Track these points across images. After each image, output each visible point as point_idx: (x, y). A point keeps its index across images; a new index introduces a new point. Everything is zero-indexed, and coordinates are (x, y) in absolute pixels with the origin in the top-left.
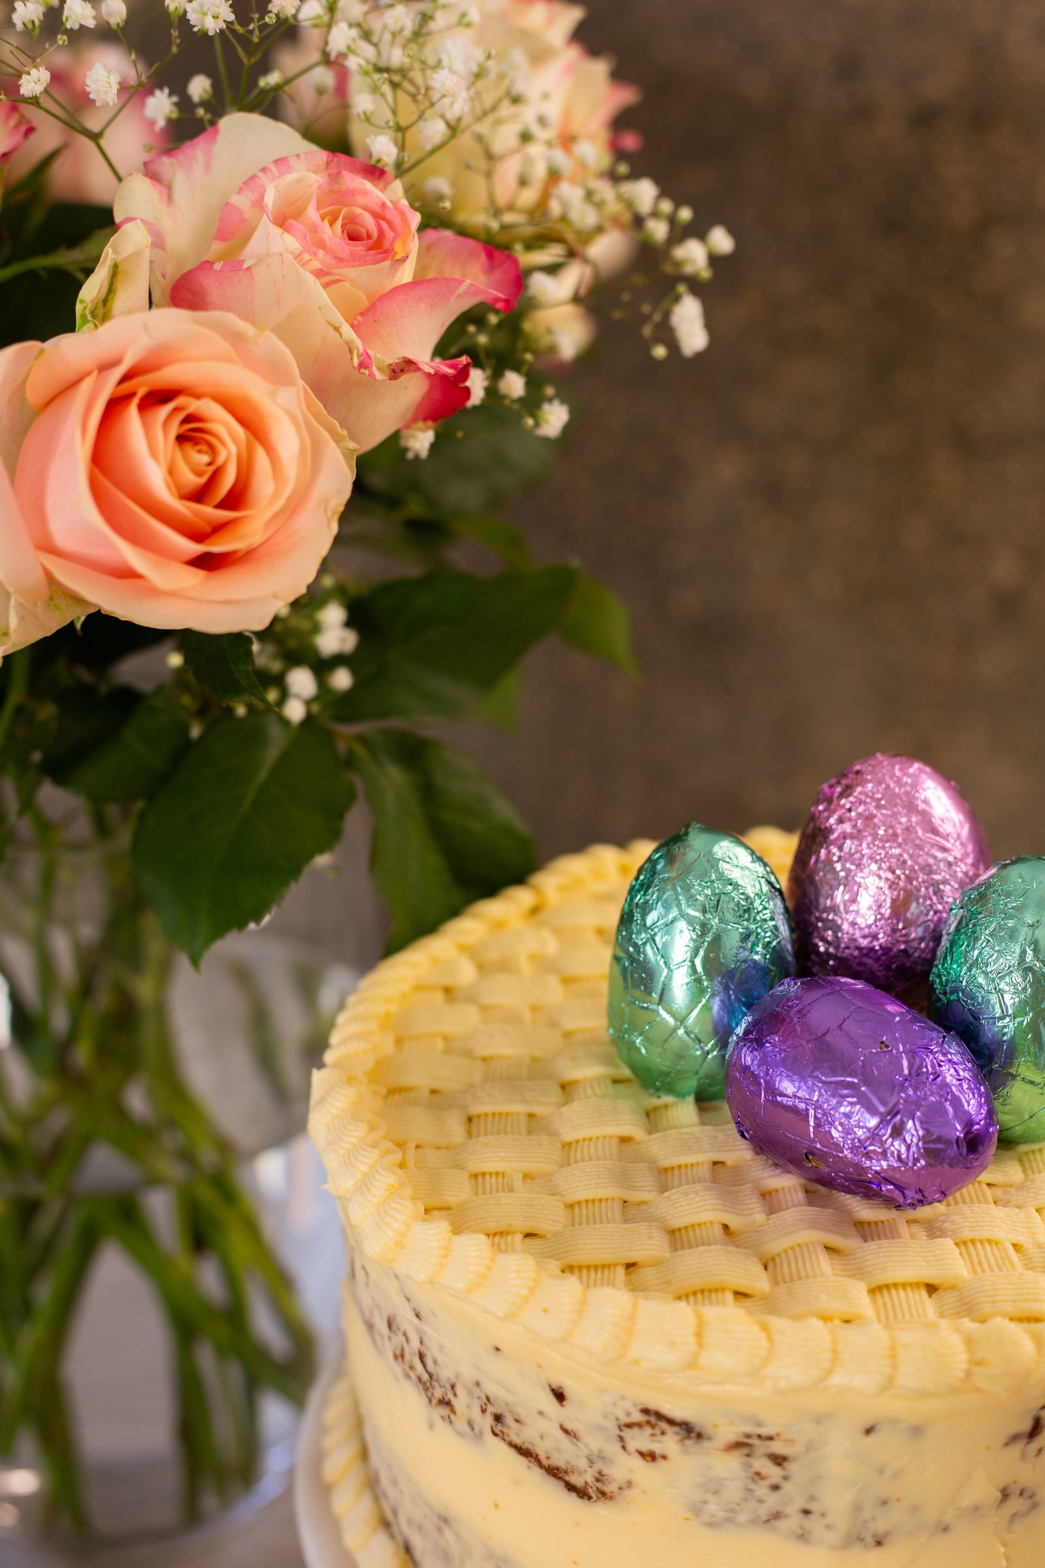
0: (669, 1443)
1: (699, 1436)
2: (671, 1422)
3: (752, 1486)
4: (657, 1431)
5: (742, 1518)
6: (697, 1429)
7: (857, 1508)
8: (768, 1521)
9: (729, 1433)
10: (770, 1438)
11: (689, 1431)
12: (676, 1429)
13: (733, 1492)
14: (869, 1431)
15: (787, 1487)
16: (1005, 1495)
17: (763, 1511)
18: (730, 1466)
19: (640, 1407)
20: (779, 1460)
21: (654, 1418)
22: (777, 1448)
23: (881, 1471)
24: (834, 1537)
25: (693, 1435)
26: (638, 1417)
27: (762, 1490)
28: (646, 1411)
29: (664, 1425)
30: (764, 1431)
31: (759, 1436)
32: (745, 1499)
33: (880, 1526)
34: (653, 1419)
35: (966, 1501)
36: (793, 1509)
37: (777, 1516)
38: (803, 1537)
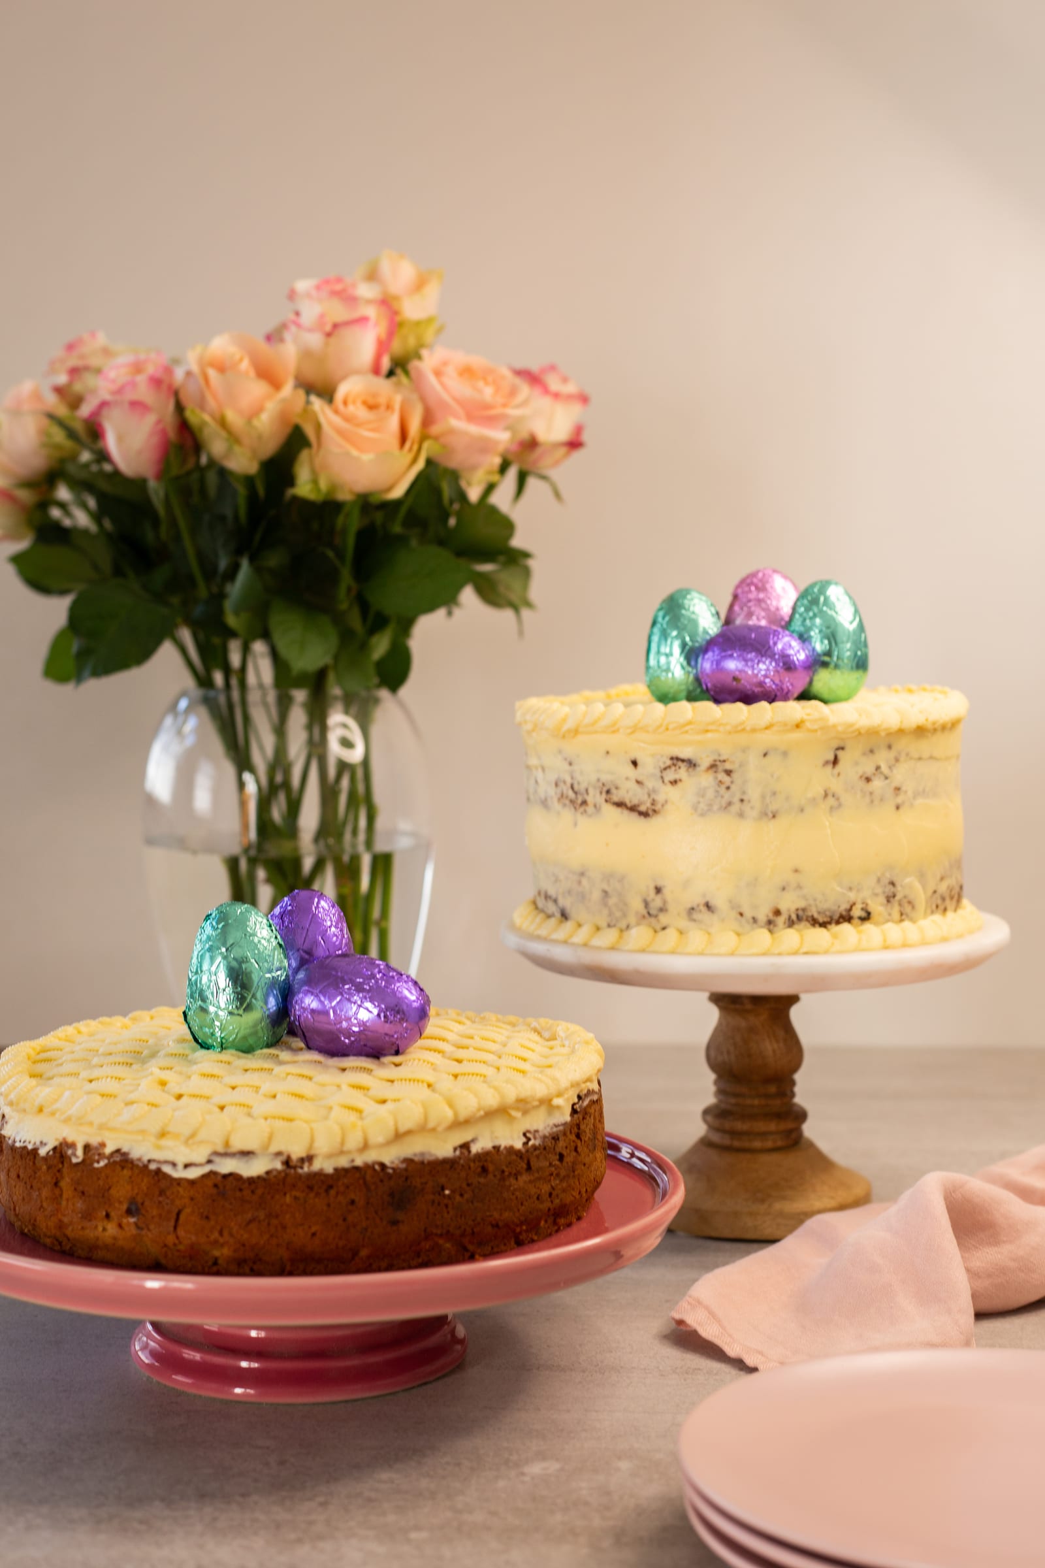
0: (682, 772)
1: (695, 765)
2: (683, 761)
3: (719, 789)
4: (677, 767)
5: (715, 807)
6: (694, 762)
7: (763, 797)
8: (726, 808)
9: (705, 763)
10: (724, 761)
11: (691, 764)
12: (685, 764)
13: (710, 794)
14: (765, 755)
15: (733, 787)
16: (826, 796)
17: (724, 803)
18: (706, 780)
19: (669, 757)
20: (728, 773)
21: (676, 760)
22: (728, 766)
23: (772, 776)
24: (755, 813)
25: (692, 765)
26: (669, 762)
27: (722, 790)
28: (672, 758)
29: (680, 763)
30: (722, 758)
31: (720, 761)
32: (716, 797)
33: (773, 807)
34: (675, 761)
35: (810, 795)
36: (736, 800)
37: (730, 804)
38: (741, 815)
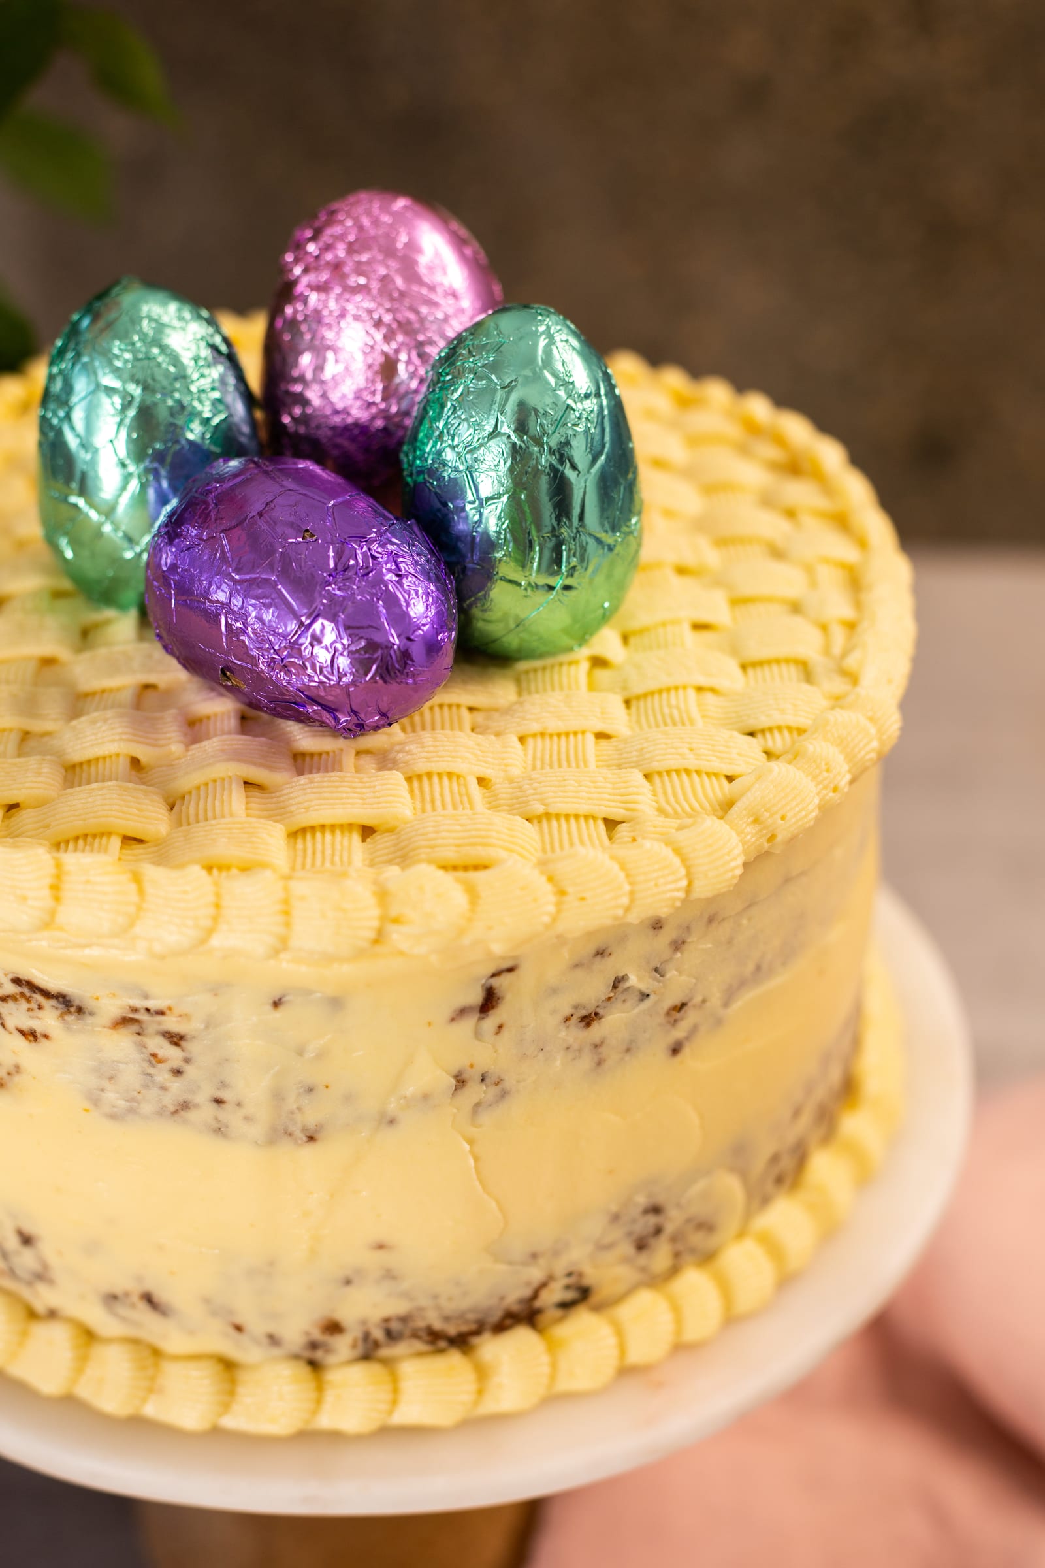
0: (49, 1019)
1: (80, 1010)
2: (46, 994)
3: (151, 1071)
4: (34, 1005)
5: (147, 1108)
6: (77, 1003)
7: (278, 1096)
8: (176, 1112)
9: (111, 1007)
10: (161, 1013)
11: (66, 1003)
12: (53, 1002)
13: (131, 1075)
14: (276, 1004)
15: (190, 1071)
16: (461, 1081)
17: (169, 1101)
18: (122, 1045)
19: (11, 976)
20: (176, 1039)
21: (28, 988)
22: (171, 1024)
23: (300, 1052)
24: (257, 1131)
25: (73, 1009)
26: (11, 989)
27: (162, 1075)
28: (17, 981)
29: (38, 997)
30: (152, 1004)
31: (148, 1010)
32: (146, 1086)
33: (311, 1118)
34: (26, 991)
35: (410, 1090)
36: (202, 1098)
37: (185, 1106)
38: (219, 1131)
